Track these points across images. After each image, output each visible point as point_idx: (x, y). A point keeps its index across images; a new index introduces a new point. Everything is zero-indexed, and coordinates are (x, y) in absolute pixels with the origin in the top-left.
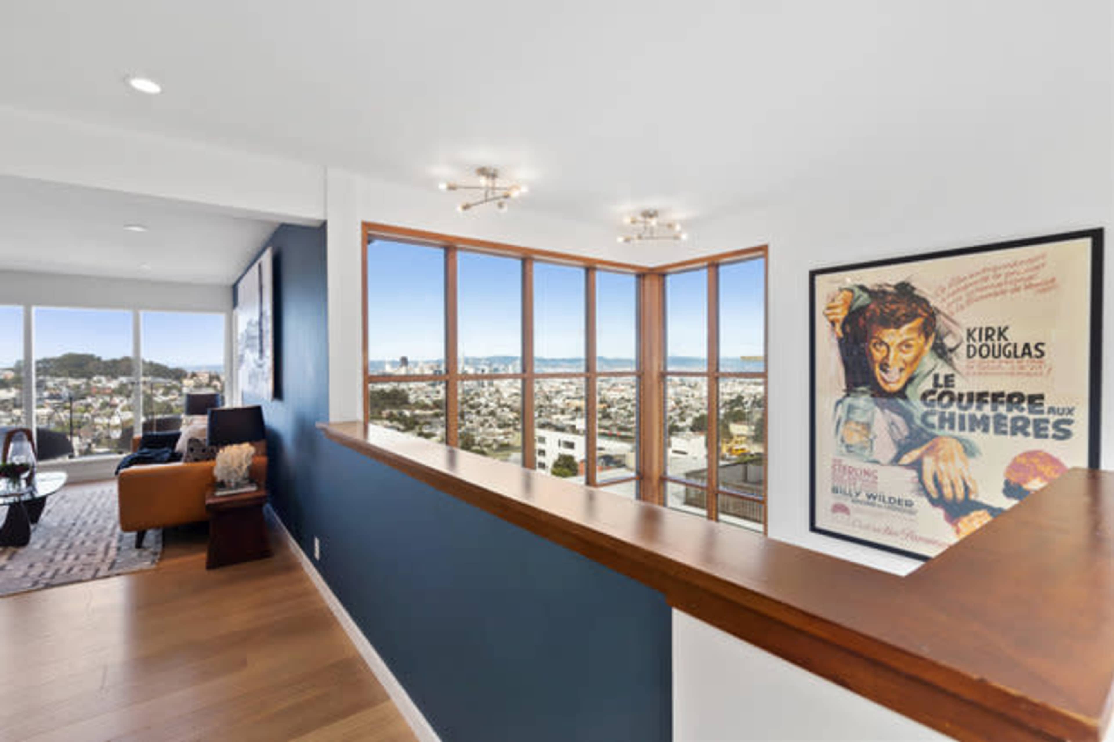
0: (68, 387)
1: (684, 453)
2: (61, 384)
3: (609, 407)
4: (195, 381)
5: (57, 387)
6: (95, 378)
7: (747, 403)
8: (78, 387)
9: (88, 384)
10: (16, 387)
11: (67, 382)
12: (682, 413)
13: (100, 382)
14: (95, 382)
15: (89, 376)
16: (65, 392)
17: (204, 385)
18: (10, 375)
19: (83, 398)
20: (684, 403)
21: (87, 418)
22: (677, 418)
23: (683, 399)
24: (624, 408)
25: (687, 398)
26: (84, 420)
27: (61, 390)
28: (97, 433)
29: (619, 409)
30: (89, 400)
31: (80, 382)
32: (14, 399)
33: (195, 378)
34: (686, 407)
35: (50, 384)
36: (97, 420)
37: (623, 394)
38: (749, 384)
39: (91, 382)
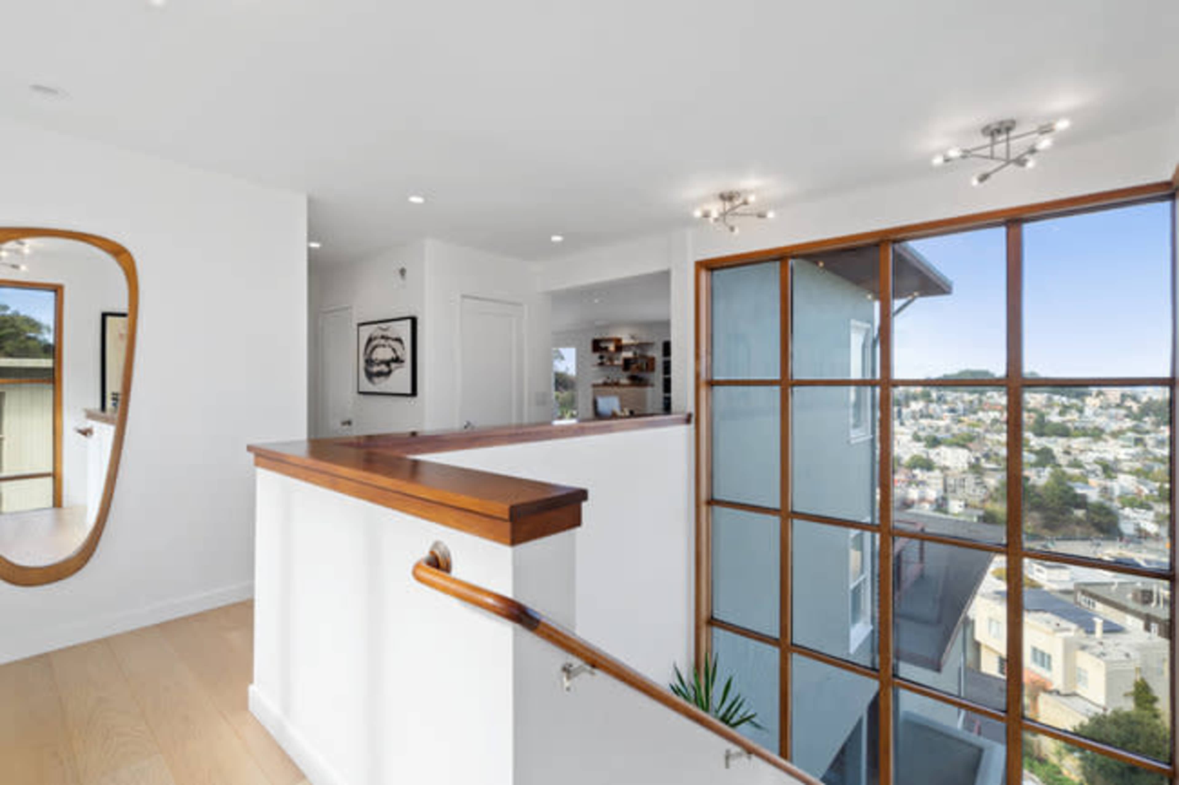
0: (963, 402)
2: (957, 398)
4: (1101, 401)
5: (953, 402)
6: (989, 394)
8: (971, 402)
9: (980, 401)
10: (924, 401)
11: (962, 397)
13: (992, 397)
14: (988, 398)
15: (982, 393)
16: (960, 406)
17: (1113, 405)
19: (975, 412)
21: (978, 433)
26: (975, 434)
27: (956, 404)
28: (986, 449)
30: (981, 415)
31: (974, 397)
32: (921, 411)
33: (1102, 397)
35: (949, 398)
36: (988, 436)
39: (984, 398)
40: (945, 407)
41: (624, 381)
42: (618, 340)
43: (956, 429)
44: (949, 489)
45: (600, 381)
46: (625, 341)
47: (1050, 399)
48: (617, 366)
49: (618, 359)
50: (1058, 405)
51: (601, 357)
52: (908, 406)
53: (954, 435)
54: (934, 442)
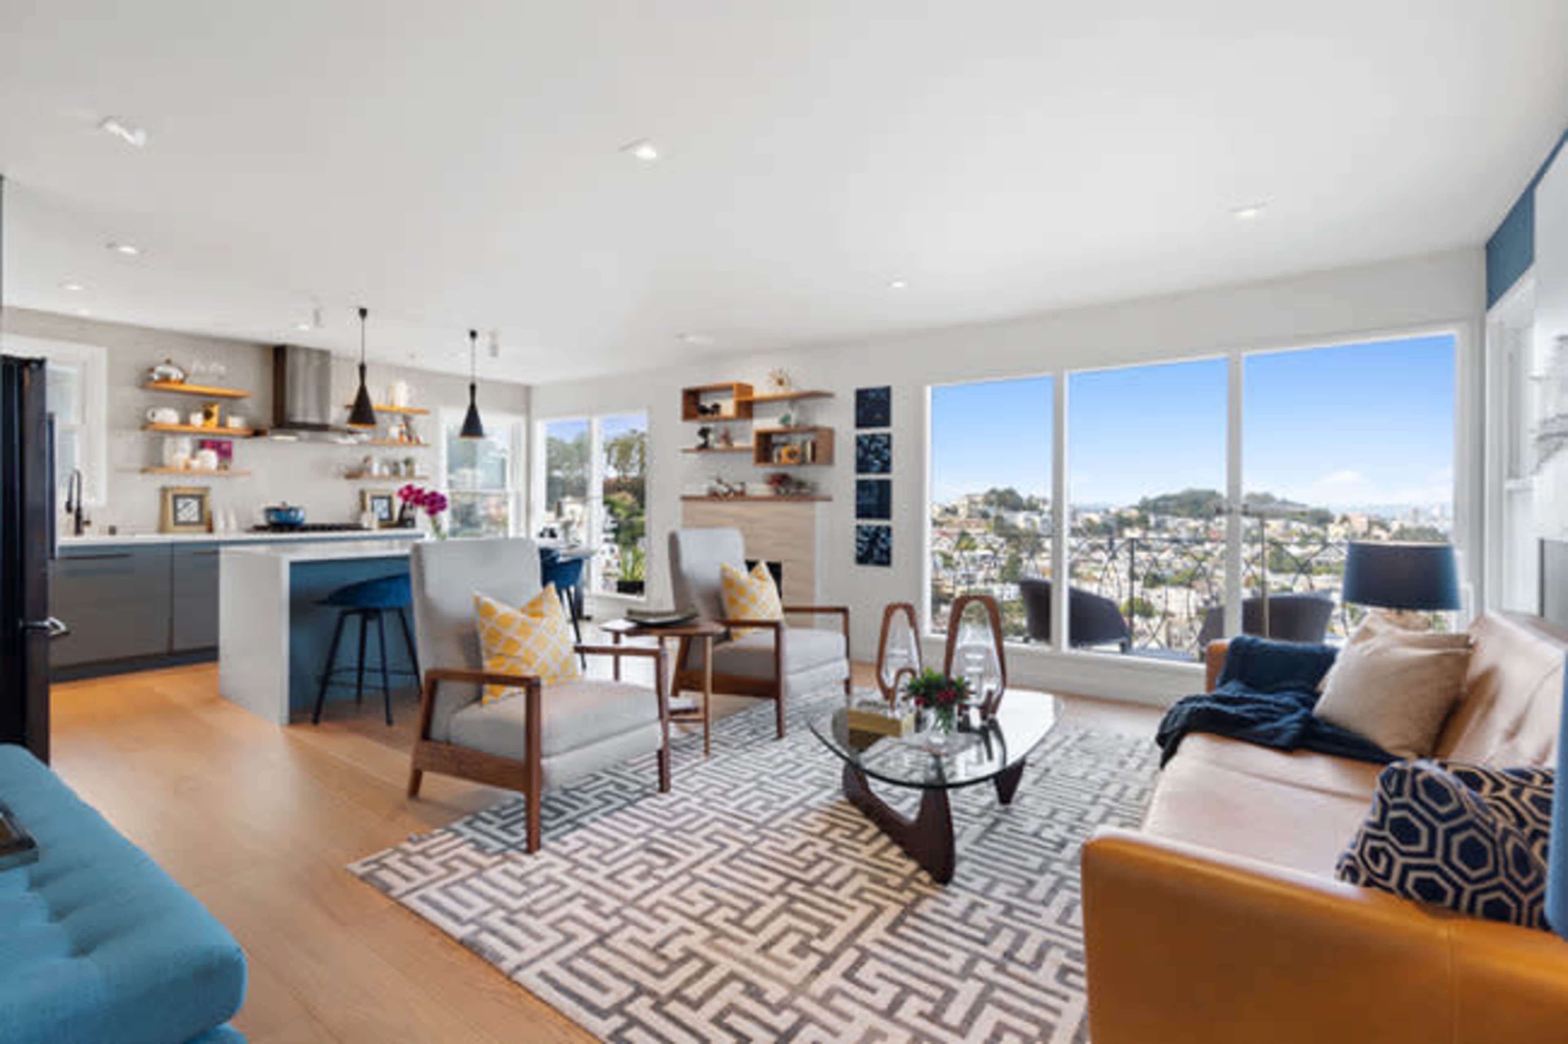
0: (1187, 529)
2: (1181, 524)
4: (1347, 529)
5: (1175, 530)
6: (1215, 520)
8: (1196, 530)
9: (1207, 528)
10: (1140, 527)
11: (1187, 523)
13: (1221, 523)
14: (1215, 524)
15: (1209, 517)
16: (1184, 535)
18: (1135, 513)
19: (1202, 542)
21: (1206, 569)
26: (1202, 570)
27: (1179, 532)
30: (1208, 546)
31: (1199, 523)
33: (1346, 525)
35: (1170, 525)
39: (1211, 525)
40: (1166, 536)
41: (760, 488)
42: (746, 389)
43: (1178, 564)
44: (1174, 641)
45: (702, 490)
46: (762, 389)
47: (1287, 527)
48: (742, 450)
49: (744, 436)
50: (1297, 534)
51: (704, 433)
52: (1121, 536)
53: (1177, 572)
54: (1155, 581)
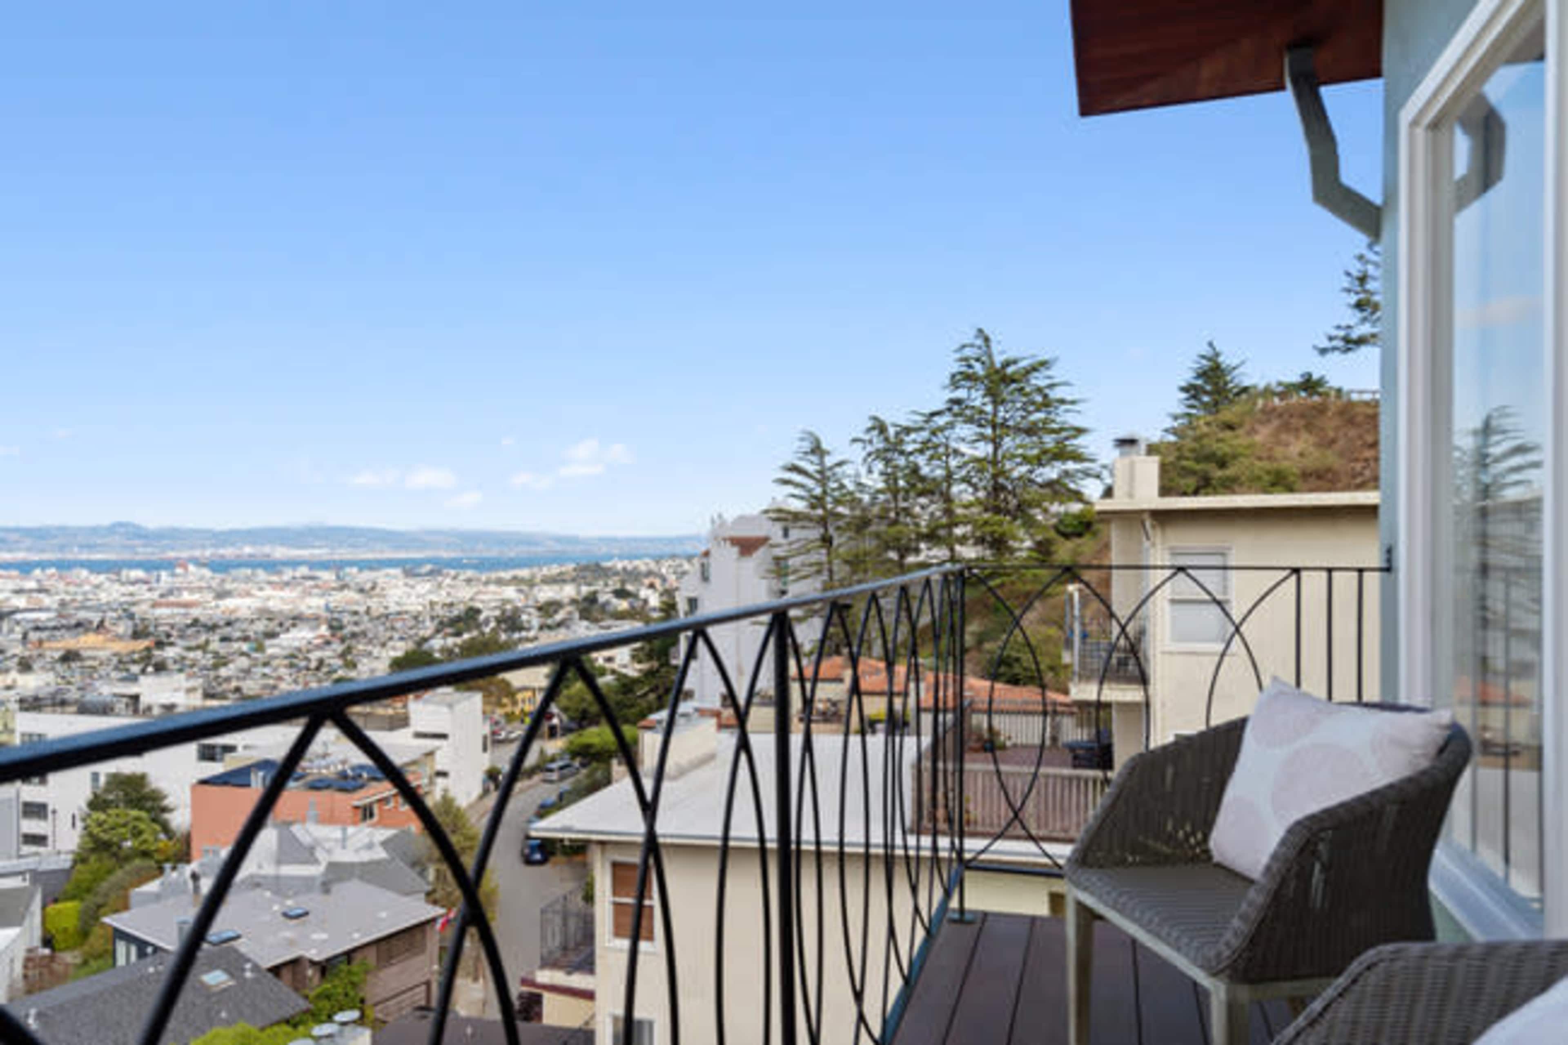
1: (443, 736)
3: (160, 645)
7: (487, 621)
12: (349, 650)
20: (349, 629)
22: (339, 662)
23: (346, 619)
24: (203, 647)
25: (356, 618)
29: (189, 649)
34: (354, 635)
37: (195, 612)
38: (487, 583)
